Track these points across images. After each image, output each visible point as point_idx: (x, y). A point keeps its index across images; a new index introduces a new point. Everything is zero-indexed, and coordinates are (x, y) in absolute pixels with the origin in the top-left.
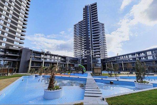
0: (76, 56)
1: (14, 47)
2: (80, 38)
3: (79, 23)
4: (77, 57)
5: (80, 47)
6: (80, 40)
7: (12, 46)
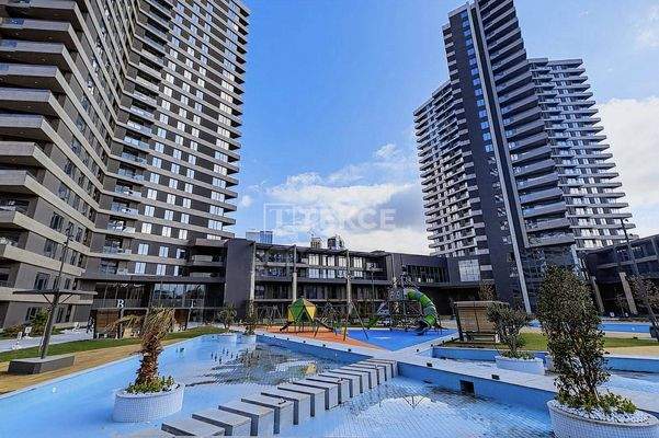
0: (442, 248)
1: (209, 237)
2: (448, 162)
3: (436, 97)
4: (447, 251)
5: (456, 203)
6: (451, 170)
7: (204, 235)
